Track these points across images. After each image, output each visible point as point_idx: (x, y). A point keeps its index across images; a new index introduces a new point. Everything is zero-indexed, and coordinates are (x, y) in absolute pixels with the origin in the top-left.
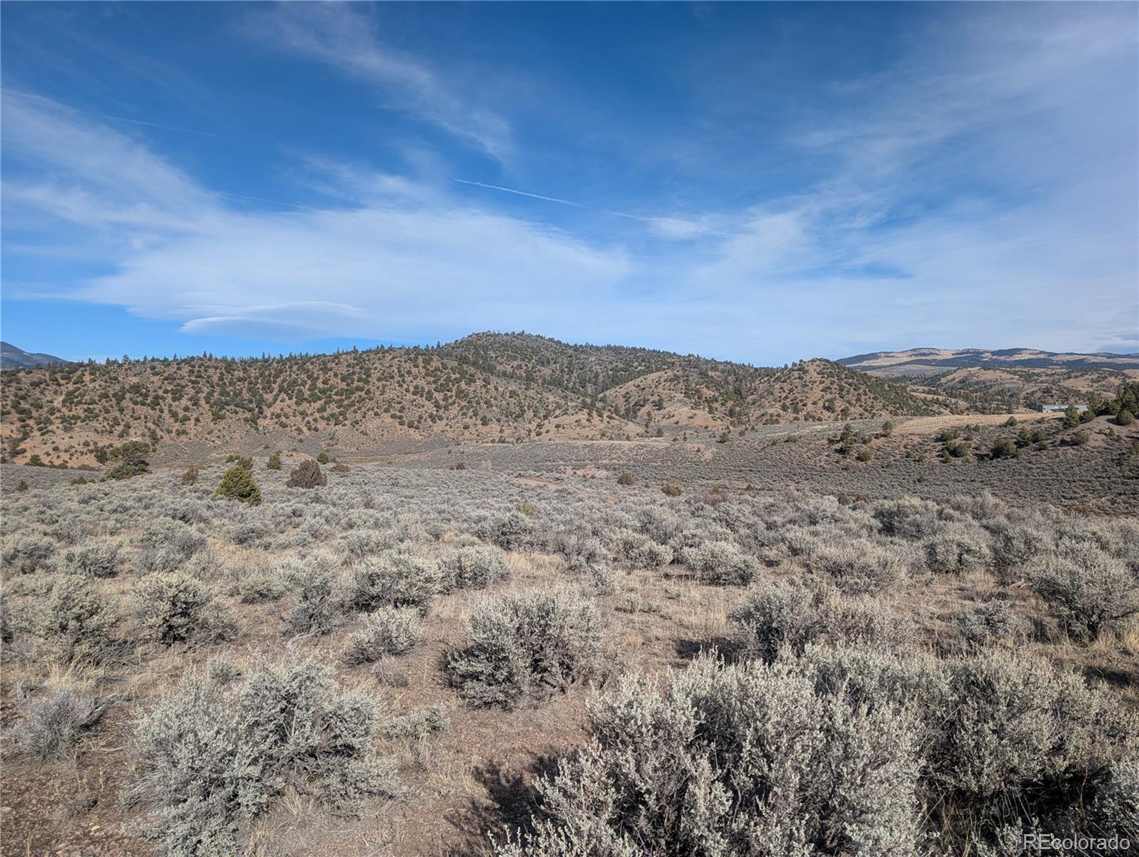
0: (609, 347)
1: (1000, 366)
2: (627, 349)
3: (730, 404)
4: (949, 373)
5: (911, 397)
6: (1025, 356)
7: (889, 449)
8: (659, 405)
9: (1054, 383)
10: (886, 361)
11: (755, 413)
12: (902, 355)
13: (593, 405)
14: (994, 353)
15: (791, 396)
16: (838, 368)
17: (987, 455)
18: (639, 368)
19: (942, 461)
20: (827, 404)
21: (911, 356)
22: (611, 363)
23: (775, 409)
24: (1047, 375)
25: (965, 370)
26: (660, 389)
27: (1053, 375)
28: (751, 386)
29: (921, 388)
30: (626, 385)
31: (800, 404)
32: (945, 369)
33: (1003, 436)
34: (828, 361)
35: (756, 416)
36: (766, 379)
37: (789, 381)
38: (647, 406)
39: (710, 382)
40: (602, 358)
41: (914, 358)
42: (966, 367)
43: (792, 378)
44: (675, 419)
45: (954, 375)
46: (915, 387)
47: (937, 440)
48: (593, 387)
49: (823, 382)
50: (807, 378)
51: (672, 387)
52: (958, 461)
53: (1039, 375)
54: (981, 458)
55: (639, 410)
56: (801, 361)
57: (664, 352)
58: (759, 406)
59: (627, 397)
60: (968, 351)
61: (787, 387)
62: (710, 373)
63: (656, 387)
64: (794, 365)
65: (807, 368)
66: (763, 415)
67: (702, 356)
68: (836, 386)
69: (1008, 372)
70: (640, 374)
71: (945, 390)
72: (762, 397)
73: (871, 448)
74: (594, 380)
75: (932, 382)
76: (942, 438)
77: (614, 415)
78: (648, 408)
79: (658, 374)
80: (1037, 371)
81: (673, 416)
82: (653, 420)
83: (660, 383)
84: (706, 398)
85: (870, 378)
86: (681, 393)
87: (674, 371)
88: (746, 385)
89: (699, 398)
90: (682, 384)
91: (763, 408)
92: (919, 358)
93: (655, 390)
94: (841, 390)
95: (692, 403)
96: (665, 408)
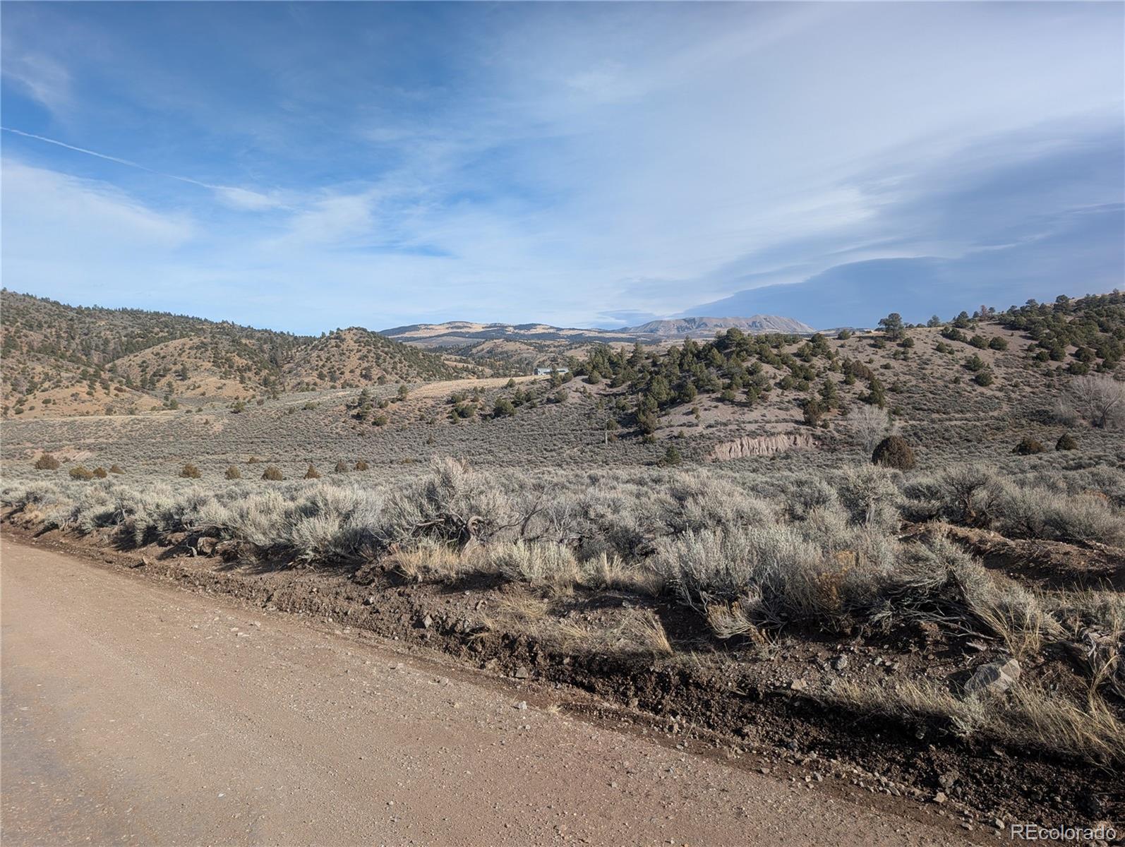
0: (124, 311)
1: (520, 338)
2: (147, 314)
3: (264, 373)
4: (479, 344)
5: (444, 365)
6: (539, 330)
7: (405, 412)
8: (182, 375)
9: (560, 353)
10: (426, 333)
11: (291, 381)
12: (440, 327)
13: (97, 375)
14: (515, 328)
15: (329, 365)
16: (375, 337)
17: (490, 415)
18: (161, 334)
19: (451, 423)
20: (364, 372)
21: (447, 328)
22: (125, 328)
23: (312, 378)
24: (555, 347)
25: (492, 342)
26: (184, 358)
27: (559, 346)
28: (287, 355)
29: (453, 357)
30: (143, 353)
31: (338, 372)
32: (476, 341)
33: (504, 396)
34: (365, 330)
35: (291, 385)
36: (303, 347)
37: (326, 349)
38: (168, 376)
39: (242, 350)
40: (115, 322)
41: (450, 330)
42: (493, 339)
43: (330, 346)
44: (201, 390)
45: (483, 346)
46: (448, 357)
47: (448, 402)
48: (102, 355)
49: (360, 351)
50: (344, 346)
51: (198, 355)
52: (465, 422)
53: (548, 346)
54: (484, 417)
55: (158, 381)
56: (338, 329)
57: (193, 318)
58: (295, 374)
59: (143, 366)
60: (495, 325)
61: (324, 355)
62: (244, 341)
63: (179, 355)
64: (332, 333)
65: (344, 337)
66: (299, 384)
67: (238, 323)
68: (373, 355)
69: (525, 343)
70: (160, 341)
71: (474, 359)
72: (298, 365)
73: (388, 412)
74: (102, 347)
75: (464, 352)
76: (453, 401)
77: (124, 387)
78: (169, 378)
79: (182, 340)
80: (548, 343)
81: (199, 387)
82: (175, 392)
83: (184, 351)
84: (238, 367)
85: (405, 347)
86: (209, 361)
87: (202, 338)
88: (282, 353)
89: (231, 367)
90: (210, 352)
91: (299, 376)
92: (455, 330)
93: (178, 359)
94: (378, 358)
95: (221, 372)
96: (190, 378)
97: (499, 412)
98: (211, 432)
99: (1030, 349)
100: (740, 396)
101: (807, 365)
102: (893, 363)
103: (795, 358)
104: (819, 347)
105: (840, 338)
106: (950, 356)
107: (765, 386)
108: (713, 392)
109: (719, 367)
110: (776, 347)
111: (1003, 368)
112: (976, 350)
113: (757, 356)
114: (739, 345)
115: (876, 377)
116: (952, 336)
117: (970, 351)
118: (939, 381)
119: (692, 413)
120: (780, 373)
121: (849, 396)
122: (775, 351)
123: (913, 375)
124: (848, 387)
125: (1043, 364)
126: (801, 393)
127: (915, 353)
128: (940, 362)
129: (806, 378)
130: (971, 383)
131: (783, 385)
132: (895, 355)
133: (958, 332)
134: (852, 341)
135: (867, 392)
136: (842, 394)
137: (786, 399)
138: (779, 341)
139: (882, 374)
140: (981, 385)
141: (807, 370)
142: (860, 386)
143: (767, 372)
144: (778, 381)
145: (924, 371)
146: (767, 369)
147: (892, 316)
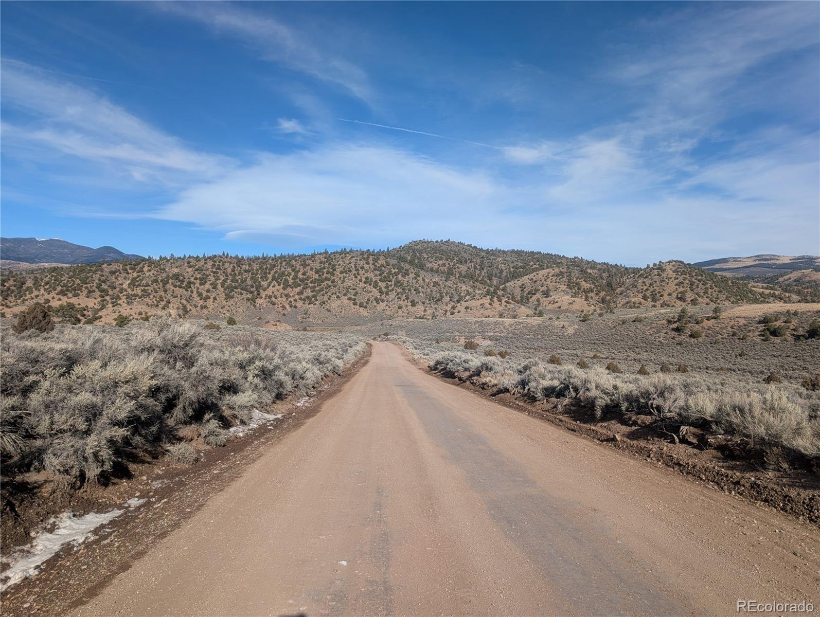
0: (513, 251)
2: (526, 253)
3: (602, 294)
4: (786, 274)
5: (751, 291)
7: (718, 329)
8: (546, 294)
10: (734, 265)
11: (622, 301)
12: (748, 260)
13: (495, 292)
15: (651, 289)
16: (690, 268)
17: (803, 336)
18: (534, 266)
19: (763, 340)
20: (680, 295)
21: (755, 261)
22: (513, 262)
23: (638, 299)
25: (800, 272)
26: (548, 282)
28: (620, 281)
29: (760, 285)
30: (523, 278)
31: (658, 295)
32: (783, 271)
34: (682, 262)
35: (622, 303)
36: (632, 276)
37: (650, 277)
38: (538, 294)
39: (588, 277)
40: (507, 259)
41: (757, 262)
42: (801, 270)
43: (653, 275)
44: (558, 305)
45: (790, 275)
46: (755, 284)
47: (760, 322)
48: (498, 280)
49: (678, 278)
50: (664, 275)
51: (558, 280)
52: (777, 340)
54: (798, 338)
55: (531, 297)
56: (660, 262)
57: (555, 255)
58: (625, 296)
59: (523, 287)
61: (648, 282)
62: (589, 271)
63: (545, 280)
64: (655, 265)
65: (664, 268)
66: (628, 303)
67: (585, 258)
68: (688, 282)
70: (534, 270)
71: (780, 287)
72: (628, 289)
73: (703, 327)
74: (499, 275)
75: (771, 281)
76: (765, 321)
77: (510, 301)
78: (538, 296)
79: (548, 270)
81: (557, 302)
82: (542, 305)
83: (549, 278)
84: (584, 289)
85: (716, 276)
86: (565, 285)
87: (561, 269)
88: (616, 280)
89: (579, 289)
90: (565, 278)
91: (628, 297)
92: (762, 262)
93: (545, 283)
94: (692, 285)
95: (572, 292)
96: (551, 296)
97: (813, 333)
98: (566, 334)
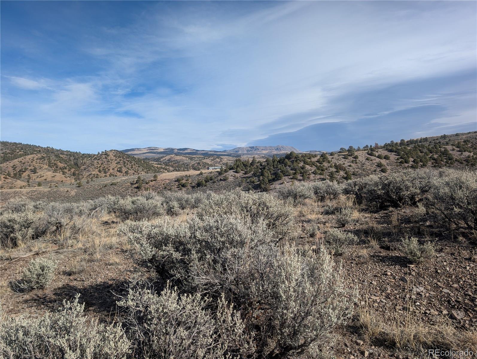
1: (181, 154)
3: (73, 170)
4: (163, 157)
5: (153, 166)
6: (189, 151)
8: (34, 171)
9: (200, 161)
10: (138, 152)
11: (86, 174)
12: (144, 149)
14: (178, 150)
15: (102, 166)
16: (122, 154)
17: (195, 186)
18: (20, 153)
19: (179, 189)
20: (119, 169)
21: (148, 150)
23: (96, 172)
24: (197, 158)
25: (169, 156)
26: (34, 163)
27: (199, 158)
28: (83, 162)
30: (13, 161)
31: (107, 170)
32: (162, 155)
33: (200, 178)
34: (118, 151)
35: (86, 175)
36: (90, 158)
38: (27, 172)
39: (61, 160)
42: (170, 155)
43: (102, 158)
44: (44, 178)
45: (165, 158)
46: (152, 162)
47: (176, 181)
49: (117, 160)
50: (109, 158)
51: (41, 162)
52: (185, 189)
54: (193, 187)
55: (22, 174)
56: (106, 151)
57: (33, 145)
58: (87, 171)
59: (14, 167)
60: (169, 149)
61: (100, 162)
62: (61, 156)
64: (103, 152)
65: (109, 154)
66: (90, 175)
67: (54, 148)
68: (122, 162)
69: (184, 157)
70: (21, 156)
71: (163, 163)
72: (89, 166)
73: (150, 186)
75: (158, 160)
77: (7, 177)
79: (33, 156)
81: (43, 176)
82: (31, 179)
83: (34, 160)
84: (60, 167)
85: (136, 158)
86: (46, 165)
87: (42, 155)
88: (80, 161)
89: (57, 167)
90: (46, 161)
91: (90, 171)
92: (151, 151)
93: (31, 164)
94: (124, 163)
95: (53, 170)
96: (38, 173)
97: (199, 185)
99: (398, 159)
100: (300, 177)
101: (322, 165)
102: (352, 164)
103: (317, 163)
104: (325, 158)
105: (331, 155)
106: (371, 162)
107: (308, 173)
108: (289, 176)
109: (289, 166)
110: (309, 159)
111: (390, 166)
112: (380, 160)
113: (303, 162)
114: (296, 158)
115: (347, 170)
116: (371, 154)
117: (378, 160)
118: (369, 171)
119: (282, 184)
120: (313, 168)
121: (339, 177)
122: (309, 160)
123: (360, 169)
124: (338, 173)
125: (403, 165)
126: (322, 176)
127: (359, 161)
128: (368, 164)
129: (322, 170)
130: (380, 172)
131: (314, 173)
132: (352, 161)
133: (373, 153)
134: (336, 156)
135: (345, 175)
136: (336, 176)
137: (317, 178)
138: (310, 156)
139: (349, 169)
140: (384, 172)
141: (322, 167)
142: (342, 173)
143: (308, 168)
144: (312, 171)
145: (363, 168)
146: (308, 167)
147: (350, 147)
